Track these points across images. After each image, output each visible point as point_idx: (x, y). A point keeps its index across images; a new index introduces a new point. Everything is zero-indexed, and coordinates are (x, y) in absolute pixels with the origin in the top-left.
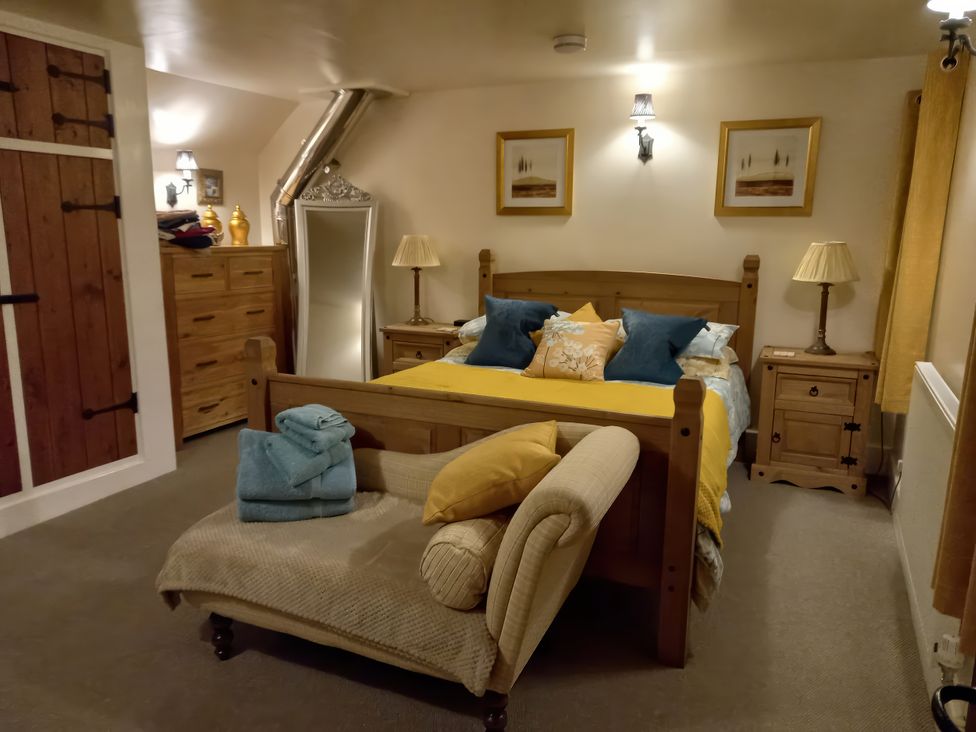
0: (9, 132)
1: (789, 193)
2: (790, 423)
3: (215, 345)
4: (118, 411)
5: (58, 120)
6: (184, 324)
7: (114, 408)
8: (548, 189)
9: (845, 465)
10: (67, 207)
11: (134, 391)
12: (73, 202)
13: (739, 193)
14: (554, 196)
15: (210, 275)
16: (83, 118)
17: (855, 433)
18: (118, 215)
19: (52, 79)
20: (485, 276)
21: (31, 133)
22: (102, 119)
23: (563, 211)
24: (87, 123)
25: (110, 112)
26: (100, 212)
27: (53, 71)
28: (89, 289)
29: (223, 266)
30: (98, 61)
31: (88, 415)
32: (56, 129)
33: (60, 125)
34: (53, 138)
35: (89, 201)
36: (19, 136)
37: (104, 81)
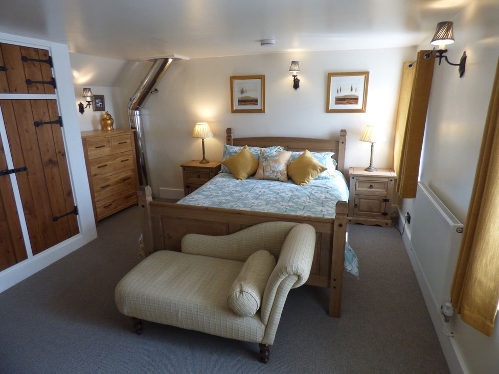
0: (5, 90)
1: (357, 103)
2: (362, 200)
3: (108, 177)
4: (69, 215)
5: (29, 82)
6: (94, 170)
7: (68, 214)
8: (254, 102)
9: (383, 216)
10: (37, 124)
11: (75, 205)
12: (39, 121)
13: (336, 103)
14: (257, 104)
15: (104, 146)
16: (41, 80)
17: (387, 203)
18: (61, 125)
19: (24, 63)
20: (229, 140)
21: (16, 90)
22: (50, 80)
23: (262, 111)
24: (43, 83)
25: (53, 77)
26: (53, 124)
27: (24, 59)
28: (51, 161)
29: (109, 141)
30: (46, 52)
31: (55, 219)
32: (28, 87)
33: (30, 85)
34: (27, 92)
35: (47, 120)
36: (10, 92)
37: (49, 62)
